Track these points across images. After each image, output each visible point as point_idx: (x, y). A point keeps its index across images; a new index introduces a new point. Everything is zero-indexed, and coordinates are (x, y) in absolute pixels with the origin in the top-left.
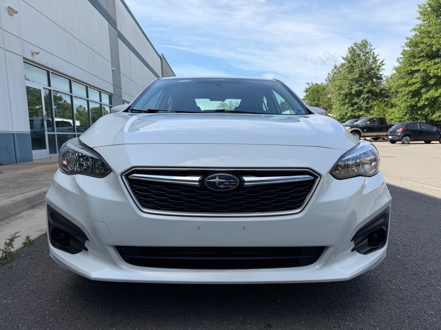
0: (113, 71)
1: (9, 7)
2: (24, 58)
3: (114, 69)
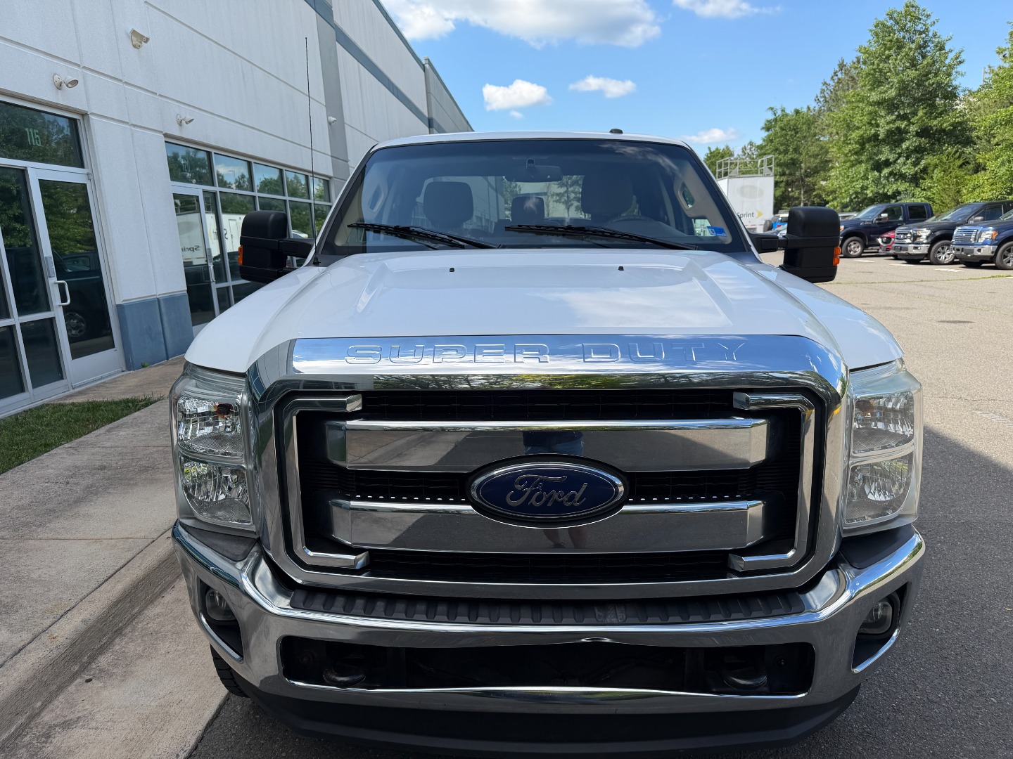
0: (330, 123)
1: (134, 32)
2: (166, 135)
3: (332, 119)
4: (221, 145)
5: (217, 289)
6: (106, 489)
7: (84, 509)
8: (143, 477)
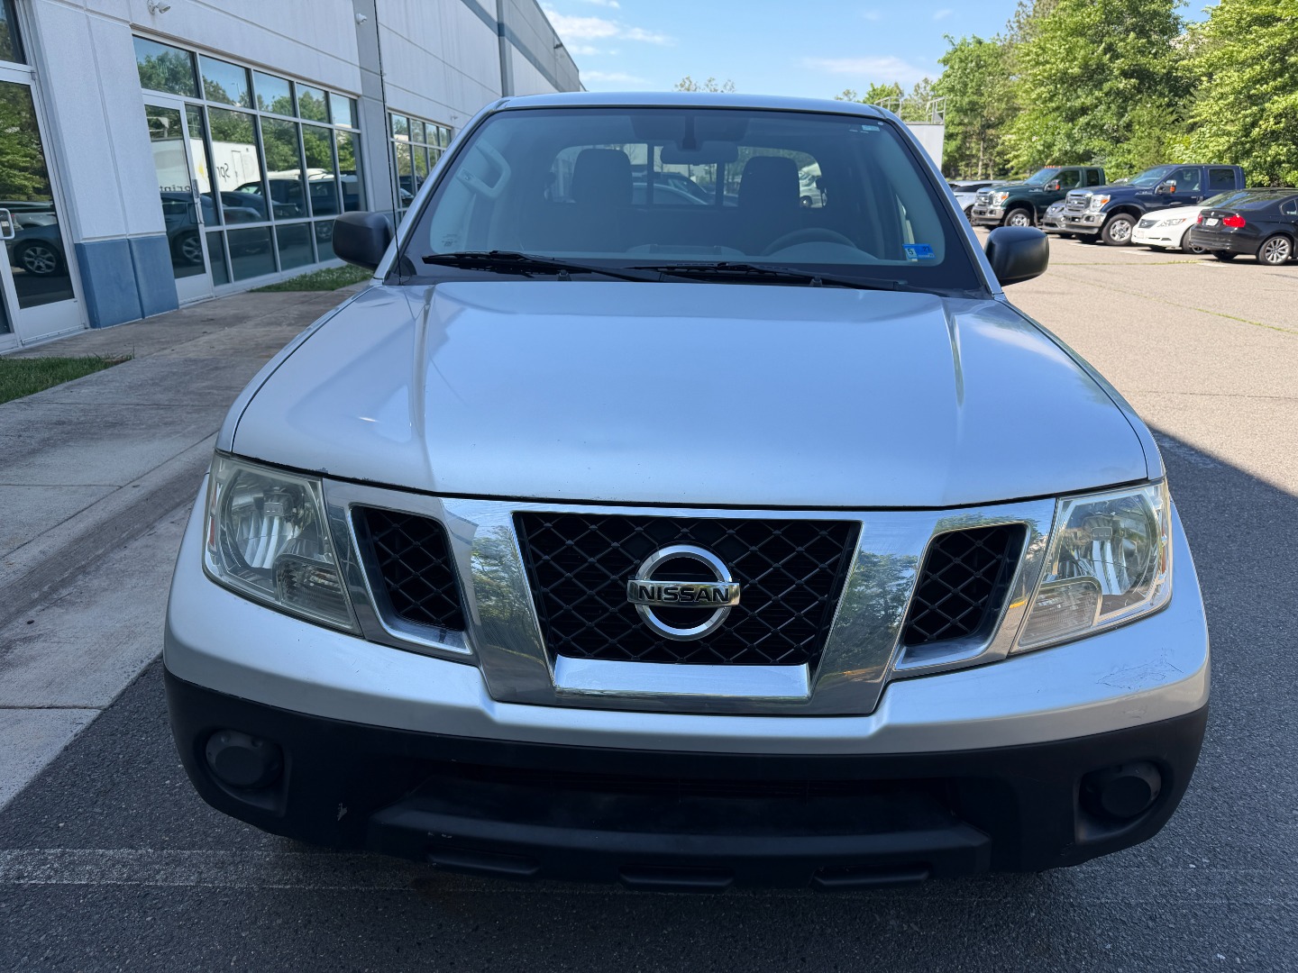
0: (358, 23)
2: (134, 27)
3: (361, 17)
4: (208, 44)
5: (207, 233)
6: (65, 442)
7: (39, 460)
8: (109, 432)
